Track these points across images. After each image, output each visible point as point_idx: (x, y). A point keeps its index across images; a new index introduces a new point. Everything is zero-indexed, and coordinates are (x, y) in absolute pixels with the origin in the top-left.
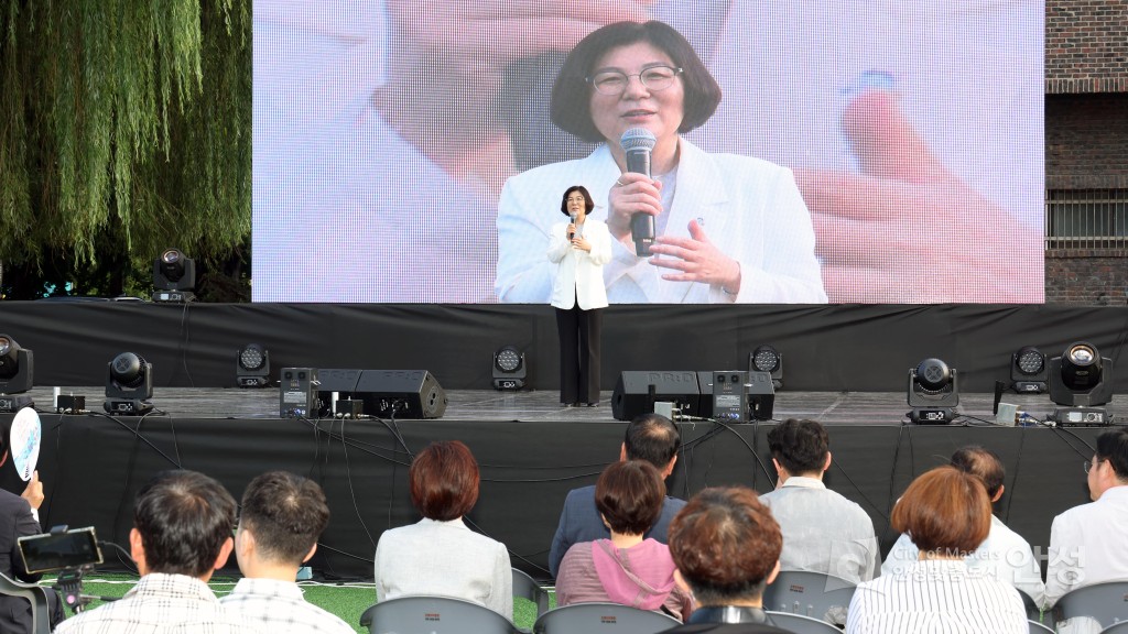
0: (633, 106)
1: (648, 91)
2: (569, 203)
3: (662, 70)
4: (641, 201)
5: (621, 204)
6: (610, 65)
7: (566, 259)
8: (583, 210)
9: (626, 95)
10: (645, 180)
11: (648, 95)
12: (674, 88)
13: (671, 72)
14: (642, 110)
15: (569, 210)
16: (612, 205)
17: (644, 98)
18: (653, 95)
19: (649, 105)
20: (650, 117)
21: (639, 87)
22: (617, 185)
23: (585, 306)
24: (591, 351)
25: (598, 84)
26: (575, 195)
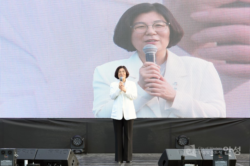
0: (150, 38)
1: (156, 32)
2: (119, 74)
3: (161, 24)
4: (153, 73)
5: (144, 74)
6: (141, 21)
7: (118, 98)
8: (125, 76)
9: (147, 33)
10: (154, 65)
11: (156, 33)
12: (166, 31)
13: (165, 24)
14: (153, 40)
15: (119, 77)
16: (141, 75)
17: (154, 34)
18: (158, 33)
19: (156, 37)
20: (157, 42)
21: (152, 30)
22: (143, 67)
23: (127, 118)
24: (129, 138)
25: (135, 28)
26: (122, 70)
